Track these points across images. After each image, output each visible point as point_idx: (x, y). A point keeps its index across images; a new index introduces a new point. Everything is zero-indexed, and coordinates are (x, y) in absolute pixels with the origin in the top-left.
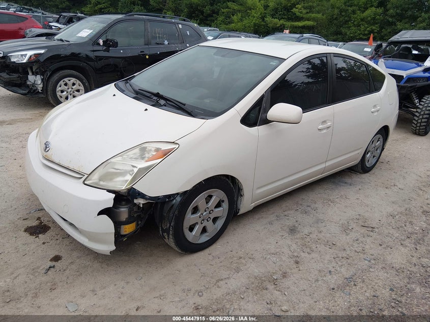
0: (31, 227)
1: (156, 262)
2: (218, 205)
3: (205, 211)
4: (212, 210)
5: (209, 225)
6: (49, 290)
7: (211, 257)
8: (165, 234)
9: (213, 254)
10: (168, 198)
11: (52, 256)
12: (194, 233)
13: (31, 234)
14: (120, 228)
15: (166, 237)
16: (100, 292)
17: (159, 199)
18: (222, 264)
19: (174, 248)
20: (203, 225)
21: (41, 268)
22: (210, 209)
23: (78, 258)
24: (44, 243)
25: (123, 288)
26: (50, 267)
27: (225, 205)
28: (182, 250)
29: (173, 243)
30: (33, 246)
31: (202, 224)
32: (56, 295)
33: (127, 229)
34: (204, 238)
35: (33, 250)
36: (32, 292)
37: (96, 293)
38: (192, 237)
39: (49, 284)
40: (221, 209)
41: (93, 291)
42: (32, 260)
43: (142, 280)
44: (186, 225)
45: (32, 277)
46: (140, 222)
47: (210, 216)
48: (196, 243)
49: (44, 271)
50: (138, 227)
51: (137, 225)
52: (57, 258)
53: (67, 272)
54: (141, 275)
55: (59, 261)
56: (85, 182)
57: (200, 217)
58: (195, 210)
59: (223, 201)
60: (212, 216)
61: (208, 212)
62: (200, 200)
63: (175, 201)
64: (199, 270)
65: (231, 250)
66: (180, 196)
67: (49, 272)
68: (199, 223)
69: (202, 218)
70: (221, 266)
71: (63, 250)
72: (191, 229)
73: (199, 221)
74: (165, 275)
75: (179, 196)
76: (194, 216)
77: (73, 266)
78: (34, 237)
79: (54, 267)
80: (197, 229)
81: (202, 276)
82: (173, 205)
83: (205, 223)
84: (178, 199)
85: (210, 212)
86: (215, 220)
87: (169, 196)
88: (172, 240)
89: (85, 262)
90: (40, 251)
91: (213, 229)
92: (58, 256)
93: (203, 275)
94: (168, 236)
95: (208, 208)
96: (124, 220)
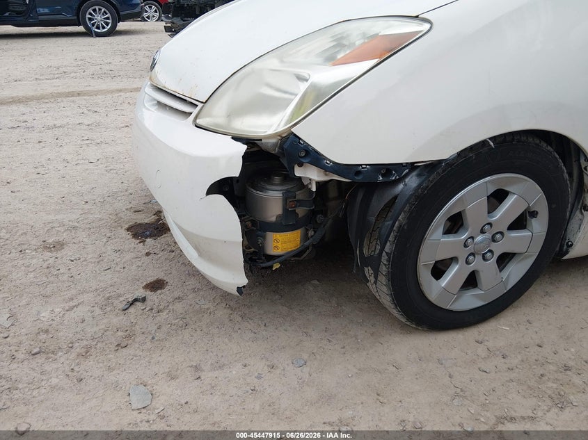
0: (140, 224)
1: (346, 334)
2: (519, 223)
3: (482, 232)
4: (501, 233)
5: (487, 270)
6: (113, 347)
7: (481, 350)
8: (368, 271)
9: (490, 344)
10: (383, 176)
11: (150, 280)
12: (444, 281)
13: (135, 236)
14: (264, 237)
15: (372, 279)
16: (210, 374)
17: (358, 173)
18: (513, 375)
19: (390, 310)
20: (471, 267)
21: (121, 299)
22: (495, 230)
23: (194, 290)
24: (148, 254)
25: (259, 377)
26: (136, 300)
27: (539, 227)
28: (409, 318)
29: (389, 298)
30: (129, 256)
31: (467, 262)
32: (122, 361)
33: (281, 243)
34: (470, 301)
35: (125, 262)
36: (85, 343)
37: (200, 374)
38: (438, 290)
39: (120, 333)
40: (524, 233)
41: (197, 368)
42: (116, 280)
43: (306, 369)
44: (427, 258)
45: (98, 311)
46: (311, 233)
47: (494, 246)
48: (447, 308)
49: (123, 306)
50: (307, 243)
51: (305, 237)
52: (156, 285)
53: (164, 315)
54: (305, 356)
55: (159, 291)
56: (199, 121)
57: (466, 246)
58: (456, 223)
59: (534, 214)
60: (499, 248)
61: (488, 236)
62: (471, 198)
63: (401, 186)
64: (450, 376)
65: (538, 341)
66: (419, 175)
67: (132, 310)
68: (462, 260)
69: (470, 249)
70: (512, 381)
71: (174, 272)
72: (438, 270)
73: (462, 254)
74: (360, 370)
75: (414, 173)
76: (451, 238)
77: (179, 307)
78: (139, 241)
79: (144, 300)
80: (454, 274)
81: (457, 395)
82: (396, 197)
83: (477, 264)
84: (412, 181)
85: (493, 236)
86: (504, 260)
87: (387, 169)
88: (385, 289)
89: (202, 302)
90: (134, 267)
91: (495, 281)
92: (160, 280)
93: (460, 394)
94: (376, 277)
95: (490, 224)
96: (274, 219)
